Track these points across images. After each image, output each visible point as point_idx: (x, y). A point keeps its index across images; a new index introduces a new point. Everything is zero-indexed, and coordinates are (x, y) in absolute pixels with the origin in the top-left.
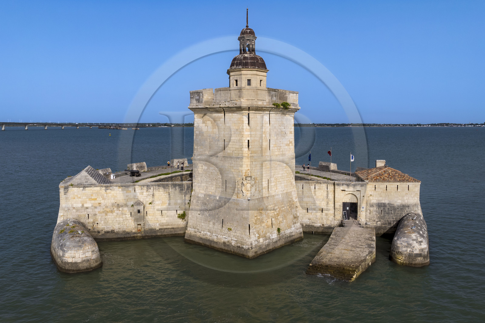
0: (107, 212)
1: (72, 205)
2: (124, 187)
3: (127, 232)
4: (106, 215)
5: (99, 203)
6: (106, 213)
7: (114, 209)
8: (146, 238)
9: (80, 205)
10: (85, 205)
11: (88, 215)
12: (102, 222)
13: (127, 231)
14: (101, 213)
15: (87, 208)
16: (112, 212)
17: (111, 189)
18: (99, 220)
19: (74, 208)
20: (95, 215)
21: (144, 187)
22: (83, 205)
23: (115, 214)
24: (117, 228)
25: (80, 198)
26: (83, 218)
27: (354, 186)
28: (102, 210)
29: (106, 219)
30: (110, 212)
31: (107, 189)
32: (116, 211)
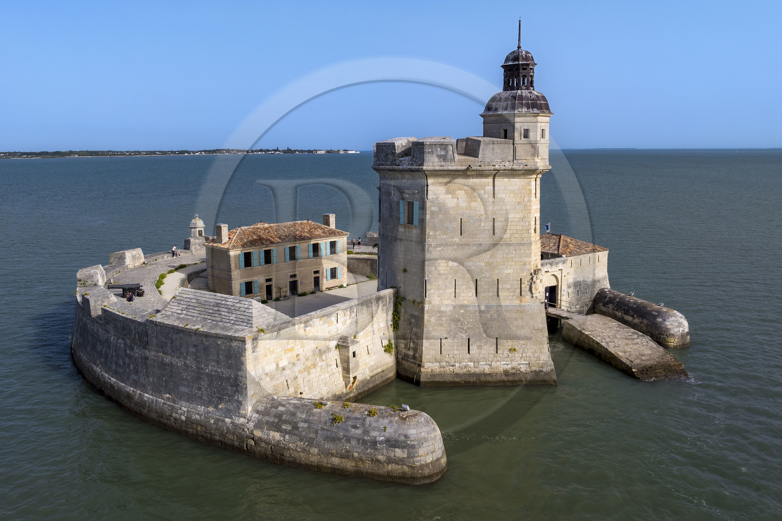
0: (309, 367)
1: (263, 369)
2: (326, 318)
3: (338, 395)
4: (309, 373)
5: (297, 355)
6: (307, 369)
7: (316, 359)
8: (360, 397)
9: (274, 366)
10: (281, 365)
11: (287, 381)
12: (306, 388)
13: (337, 393)
14: (302, 372)
15: (284, 369)
16: (314, 365)
17: (310, 325)
18: (302, 385)
19: (267, 374)
20: (296, 378)
21: (347, 311)
22: (277, 365)
23: (318, 369)
24: (326, 393)
25: (273, 352)
26: (281, 389)
27: (557, 264)
28: (303, 367)
29: (309, 381)
30: (312, 367)
31: (307, 326)
32: (319, 362)
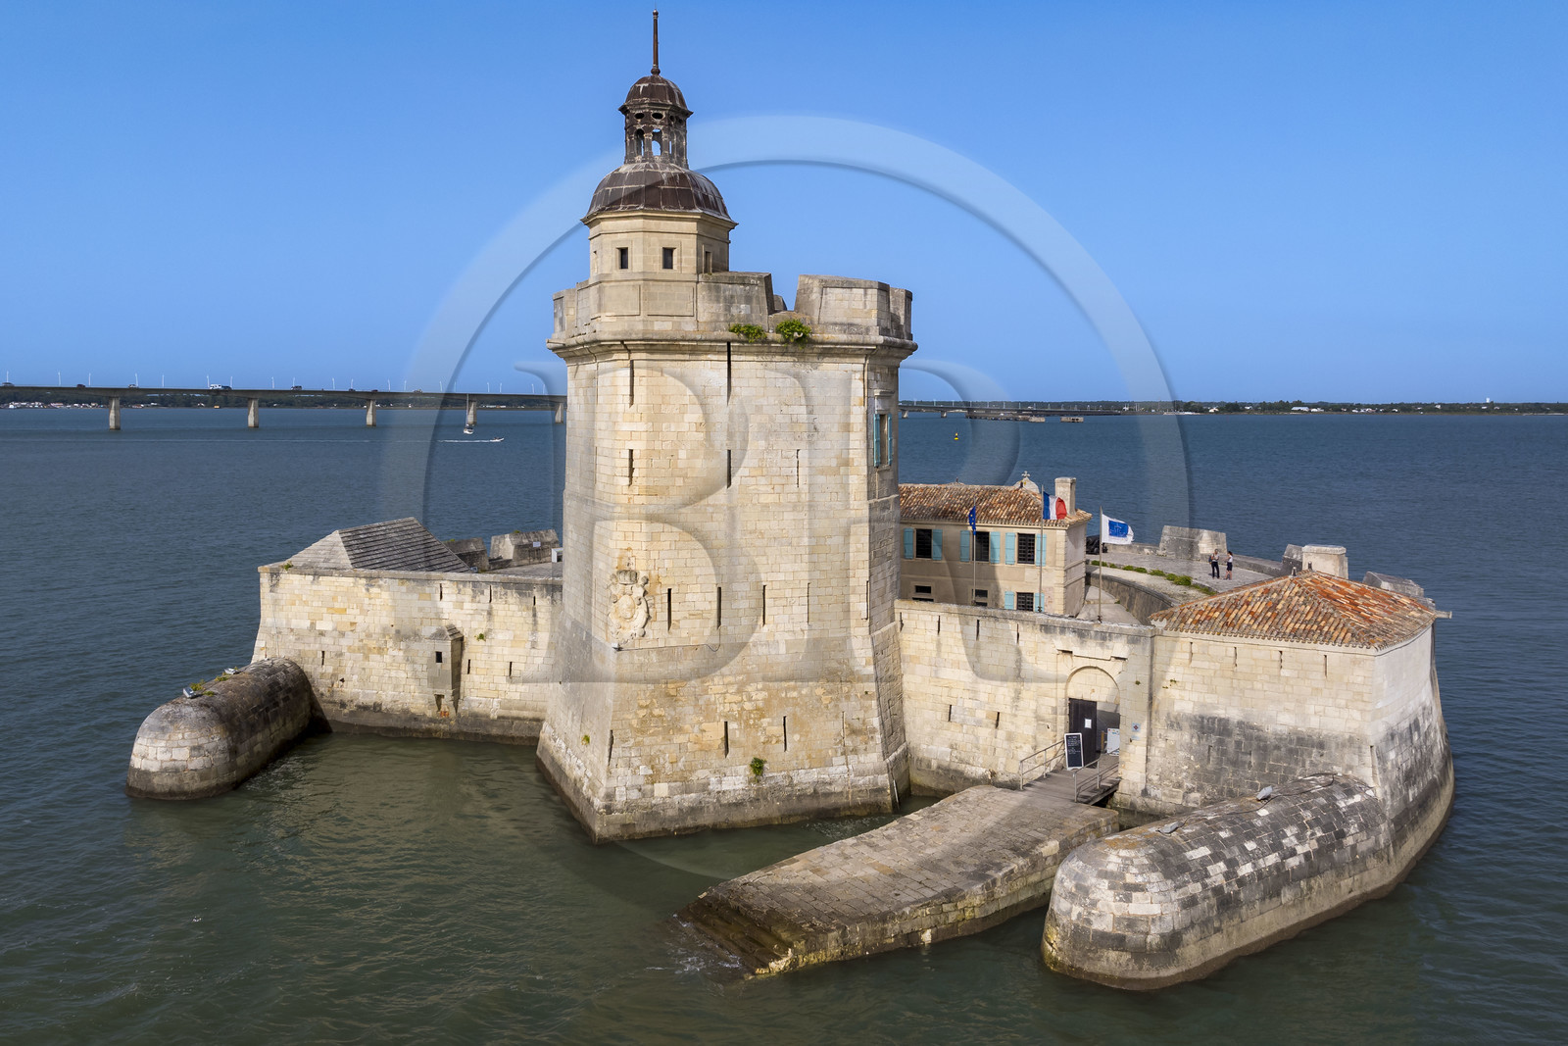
0: (370, 649)
1: (288, 621)
3: (413, 714)
4: (367, 658)
5: (353, 624)
6: (366, 652)
7: (386, 642)
8: (462, 738)
9: (307, 624)
10: (319, 626)
11: (323, 652)
12: (355, 677)
13: (413, 711)
14: (354, 651)
15: (322, 634)
16: (380, 651)
18: (348, 670)
19: (292, 630)
20: (340, 655)
21: (465, 586)
22: (313, 624)
23: (387, 659)
24: (389, 699)
25: (306, 603)
26: (310, 660)
27: (1104, 639)
28: (357, 644)
29: (364, 669)
30: (376, 651)
32: (391, 650)
